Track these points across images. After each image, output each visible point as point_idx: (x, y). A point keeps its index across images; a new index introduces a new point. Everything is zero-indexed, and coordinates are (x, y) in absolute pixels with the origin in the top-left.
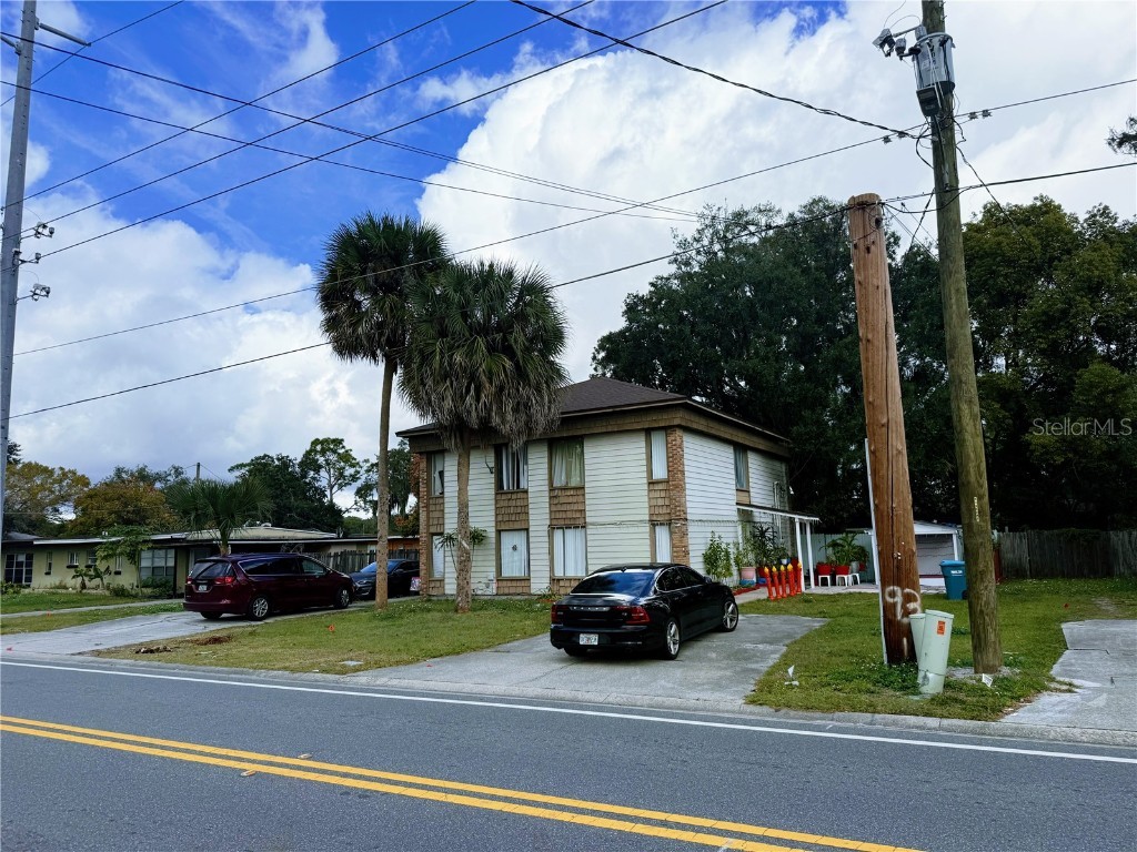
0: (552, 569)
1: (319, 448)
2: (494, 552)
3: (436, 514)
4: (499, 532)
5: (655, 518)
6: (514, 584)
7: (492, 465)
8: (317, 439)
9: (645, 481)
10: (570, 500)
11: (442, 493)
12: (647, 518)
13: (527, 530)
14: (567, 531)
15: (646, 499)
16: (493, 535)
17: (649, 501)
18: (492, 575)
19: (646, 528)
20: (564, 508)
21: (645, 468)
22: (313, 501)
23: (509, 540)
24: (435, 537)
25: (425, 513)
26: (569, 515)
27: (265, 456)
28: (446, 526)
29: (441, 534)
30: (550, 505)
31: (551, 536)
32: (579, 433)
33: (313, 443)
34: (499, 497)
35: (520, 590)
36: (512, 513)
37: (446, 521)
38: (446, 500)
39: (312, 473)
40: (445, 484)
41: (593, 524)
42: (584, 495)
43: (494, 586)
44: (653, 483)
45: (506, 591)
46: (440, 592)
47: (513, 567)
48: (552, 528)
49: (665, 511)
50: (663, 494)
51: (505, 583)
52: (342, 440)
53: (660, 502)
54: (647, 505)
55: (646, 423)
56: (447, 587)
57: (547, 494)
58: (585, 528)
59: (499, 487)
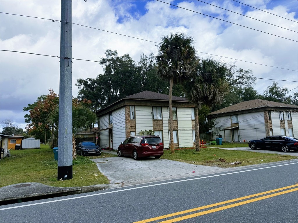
0: (169, 141)
3: (132, 125)
4: (154, 131)
7: (152, 112)
9: (191, 120)
10: (174, 123)
11: (134, 119)
12: (192, 129)
13: (162, 131)
15: (191, 124)
25: (129, 125)
26: (174, 127)
34: (154, 121)
36: (158, 125)
41: (179, 130)
42: (177, 122)
48: (169, 130)
53: (194, 125)
57: (168, 121)
58: (177, 130)
59: (154, 119)
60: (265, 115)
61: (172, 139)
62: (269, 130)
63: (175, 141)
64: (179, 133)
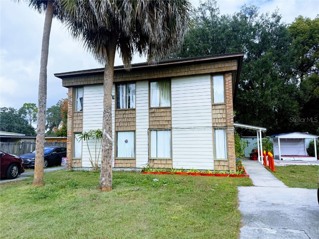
0: (149, 154)
1: (26, 106)
3: (78, 122)
4: (117, 132)
5: (215, 125)
6: (126, 161)
7: (114, 94)
8: (26, 103)
9: (210, 104)
10: (162, 114)
11: (82, 110)
12: (211, 125)
13: (134, 131)
14: (159, 132)
15: (211, 114)
16: (113, 134)
17: (212, 116)
19: (211, 131)
20: (158, 119)
21: (210, 97)
22: (23, 125)
23: (123, 137)
24: (76, 135)
25: (71, 121)
26: (161, 123)
27: (5, 108)
28: (84, 129)
29: (81, 133)
30: (149, 117)
31: (149, 134)
32: (170, 75)
33: (24, 105)
34: (117, 113)
35: (129, 165)
37: (84, 126)
38: (84, 114)
39: (23, 115)
40: (84, 105)
41: (177, 128)
42: (171, 112)
43: (113, 163)
44: (215, 105)
45: (120, 165)
46: (79, 165)
47: (125, 152)
48: (150, 130)
49: (222, 121)
50: (221, 111)
51: (119, 161)
52: (35, 104)
53: (219, 116)
54: (211, 118)
55: (213, 68)
56: (83, 163)
57: (148, 111)
58: (171, 130)
59: (118, 107)
64: (173, 136)
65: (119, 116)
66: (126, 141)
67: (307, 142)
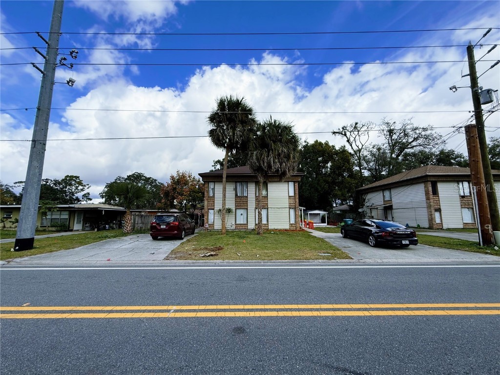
0: (256, 221)
1: (68, 178)
2: (234, 215)
3: (212, 202)
4: (236, 209)
5: (290, 207)
6: (241, 226)
7: (234, 188)
8: (67, 175)
9: (287, 196)
10: (263, 200)
11: (214, 196)
12: (288, 206)
13: (247, 209)
15: (288, 201)
16: (234, 210)
18: (234, 223)
19: (288, 209)
20: (260, 203)
21: (287, 192)
23: (239, 212)
24: (210, 210)
25: (207, 202)
28: (215, 207)
29: (213, 209)
30: (255, 201)
31: (255, 211)
34: (236, 198)
35: (244, 228)
36: (242, 203)
37: (215, 205)
38: (215, 198)
40: (215, 193)
41: (271, 208)
42: (267, 199)
43: (234, 226)
44: (290, 197)
45: (239, 228)
46: (213, 228)
47: (241, 220)
48: (256, 208)
49: (293, 205)
50: (293, 200)
51: (238, 226)
52: (79, 177)
53: (292, 202)
54: (288, 203)
56: (215, 227)
57: (255, 198)
58: (267, 209)
59: (236, 195)
60: (426, 189)
61: (260, 219)
62: (433, 211)
63: (264, 221)
64: (269, 212)
65: (237, 200)
66: (242, 214)
67: (321, 215)
